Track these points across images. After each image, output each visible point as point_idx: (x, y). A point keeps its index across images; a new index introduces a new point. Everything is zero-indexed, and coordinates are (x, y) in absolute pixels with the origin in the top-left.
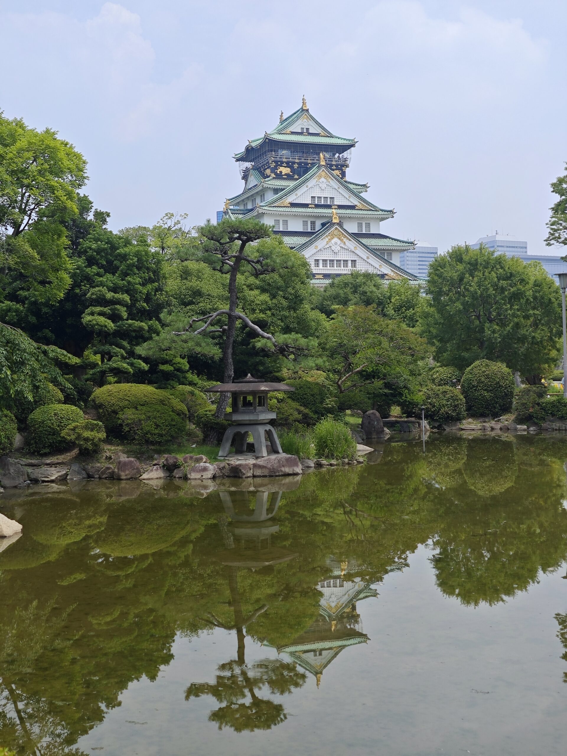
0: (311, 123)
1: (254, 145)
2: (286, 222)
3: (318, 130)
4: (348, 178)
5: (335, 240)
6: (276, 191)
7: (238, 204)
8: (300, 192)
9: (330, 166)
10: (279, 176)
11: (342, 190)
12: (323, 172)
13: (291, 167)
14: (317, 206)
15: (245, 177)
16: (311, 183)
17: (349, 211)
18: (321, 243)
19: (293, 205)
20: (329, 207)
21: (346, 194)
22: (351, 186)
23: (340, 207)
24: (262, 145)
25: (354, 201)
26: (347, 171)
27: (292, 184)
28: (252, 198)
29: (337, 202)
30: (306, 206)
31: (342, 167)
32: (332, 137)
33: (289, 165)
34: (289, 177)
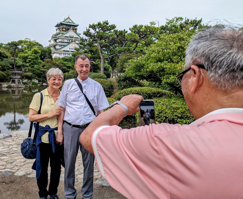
0: (70, 20)
1: (58, 24)
2: (64, 40)
3: (71, 22)
4: (77, 32)
5: (74, 44)
6: (62, 34)
7: (55, 36)
8: (67, 34)
9: (73, 29)
10: (63, 31)
11: (76, 34)
12: (72, 30)
13: (66, 29)
14: (70, 37)
15: (57, 30)
16: (69, 33)
17: (77, 39)
18: (71, 45)
19: (65, 37)
20: (73, 38)
21: (77, 35)
22: (77, 34)
23: (75, 38)
24: (60, 24)
25: (78, 37)
26: (77, 30)
27: (65, 32)
28: (58, 35)
29: (75, 37)
30: (68, 37)
31: (76, 29)
32: (74, 23)
33: (65, 28)
34: (65, 31)
